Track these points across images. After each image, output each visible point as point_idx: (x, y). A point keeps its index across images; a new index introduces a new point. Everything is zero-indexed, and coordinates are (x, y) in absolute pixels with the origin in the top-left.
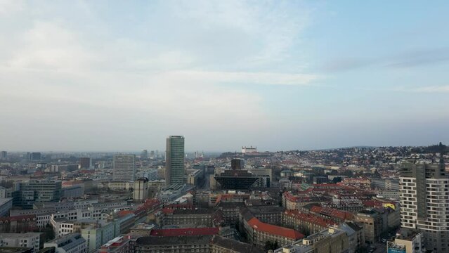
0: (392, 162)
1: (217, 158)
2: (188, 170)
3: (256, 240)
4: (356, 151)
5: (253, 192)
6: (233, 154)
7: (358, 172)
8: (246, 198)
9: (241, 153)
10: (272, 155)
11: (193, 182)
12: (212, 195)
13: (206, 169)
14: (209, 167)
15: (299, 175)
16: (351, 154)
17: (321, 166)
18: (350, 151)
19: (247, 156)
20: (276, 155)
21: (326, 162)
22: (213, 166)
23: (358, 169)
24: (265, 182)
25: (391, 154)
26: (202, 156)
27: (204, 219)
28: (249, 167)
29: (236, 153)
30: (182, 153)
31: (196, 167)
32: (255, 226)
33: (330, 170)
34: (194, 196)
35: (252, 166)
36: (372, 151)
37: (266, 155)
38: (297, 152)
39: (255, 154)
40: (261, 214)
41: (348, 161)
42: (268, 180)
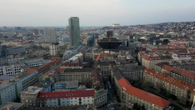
0: (191, 30)
1: (101, 30)
2: (85, 36)
3: (125, 99)
4: (169, 24)
5: (120, 52)
6: (108, 27)
7: (175, 36)
8: (115, 57)
9: (112, 27)
10: (127, 28)
11: (86, 43)
12: (94, 54)
13: (95, 35)
14: (96, 34)
15: (143, 38)
16: (167, 26)
17: (153, 33)
18: (166, 24)
19: (115, 28)
20: (129, 27)
21: (155, 30)
22: (98, 34)
23: (174, 34)
24: (126, 44)
25: (190, 26)
26: (94, 28)
27: (86, 75)
28: (116, 34)
29: (110, 27)
30: (78, 27)
31: (89, 34)
32: (124, 88)
33: (159, 35)
34: (84, 54)
35: (118, 33)
36: (177, 24)
37: (124, 28)
38: (140, 25)
39: (119, 27)
40: (127, 72)
41: (167, 29)
42: (128, 42)
